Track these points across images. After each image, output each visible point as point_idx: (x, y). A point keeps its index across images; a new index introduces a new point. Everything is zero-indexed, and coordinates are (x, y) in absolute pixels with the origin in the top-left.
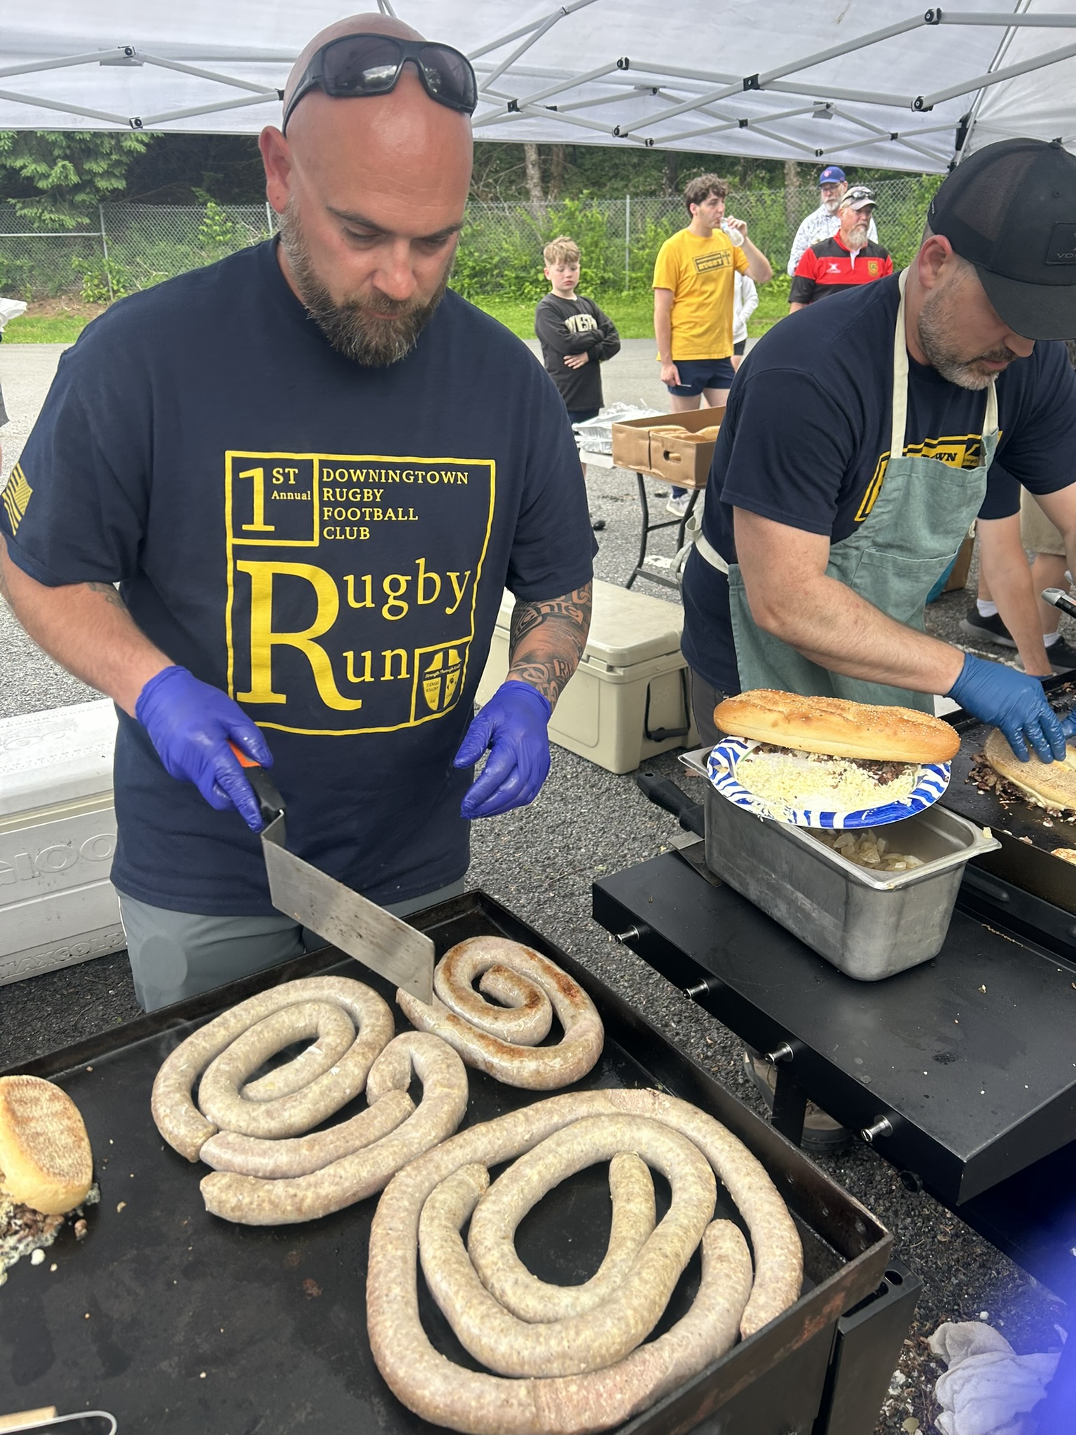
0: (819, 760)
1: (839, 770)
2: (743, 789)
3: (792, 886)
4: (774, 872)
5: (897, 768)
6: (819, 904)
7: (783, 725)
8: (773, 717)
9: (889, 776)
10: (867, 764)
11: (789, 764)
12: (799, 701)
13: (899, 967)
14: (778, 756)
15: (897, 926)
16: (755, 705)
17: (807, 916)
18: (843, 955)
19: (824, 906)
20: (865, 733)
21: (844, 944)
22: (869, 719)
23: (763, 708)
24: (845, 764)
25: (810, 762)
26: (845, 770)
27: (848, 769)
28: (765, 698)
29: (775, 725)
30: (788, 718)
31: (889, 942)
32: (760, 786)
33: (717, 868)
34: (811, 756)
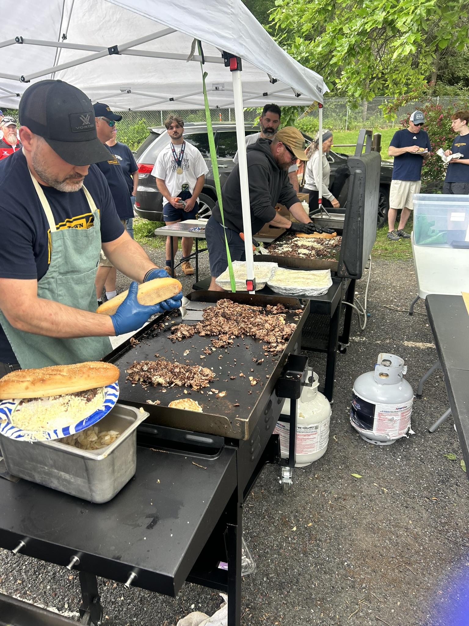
0: (55, 399)
1: (66, 401)
2: (18, 429)
3: (57, 470)
4: (46, 466)
5: (94, 392)
6: (73, 475)
7: (31, 387)
8: (25, 384)
9: (91, 396)
10: (79, 394)
11: (40, 406)
12: (37, 372)
13: (119, 488)
14: (33, 404)
15: (113, 471)
16: (13, 381)
17: (69, 482)
18: (92, 495)
19: (76, 475)
20: (74, 380)
21: (91, 490)
22: (74, 372)
23: (18, 382)
24: (68, 398)
25: (51, 401)
26: (69, 401)
27: (71, 400)
28: (18, 375)
29: (27, 388)
30: (33, 383)
31: (112, 480)
32: (27, 424)
33: (15, 473)
34: (50, 398)
